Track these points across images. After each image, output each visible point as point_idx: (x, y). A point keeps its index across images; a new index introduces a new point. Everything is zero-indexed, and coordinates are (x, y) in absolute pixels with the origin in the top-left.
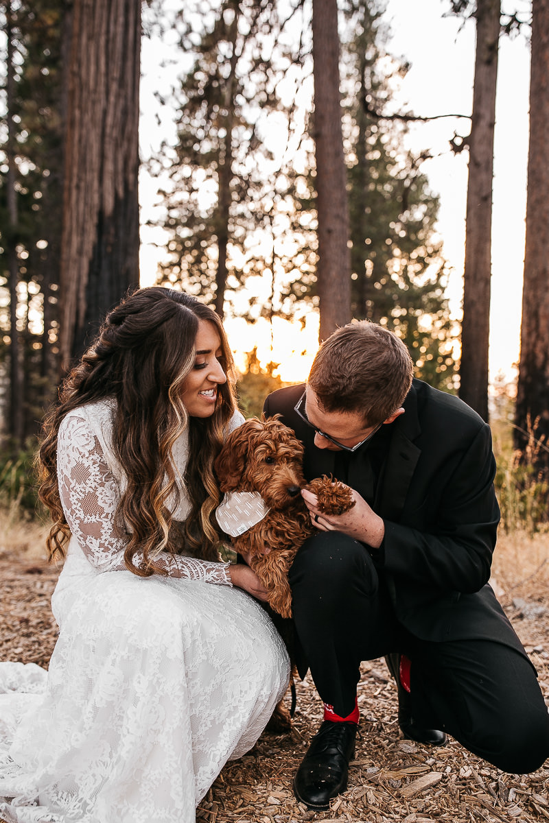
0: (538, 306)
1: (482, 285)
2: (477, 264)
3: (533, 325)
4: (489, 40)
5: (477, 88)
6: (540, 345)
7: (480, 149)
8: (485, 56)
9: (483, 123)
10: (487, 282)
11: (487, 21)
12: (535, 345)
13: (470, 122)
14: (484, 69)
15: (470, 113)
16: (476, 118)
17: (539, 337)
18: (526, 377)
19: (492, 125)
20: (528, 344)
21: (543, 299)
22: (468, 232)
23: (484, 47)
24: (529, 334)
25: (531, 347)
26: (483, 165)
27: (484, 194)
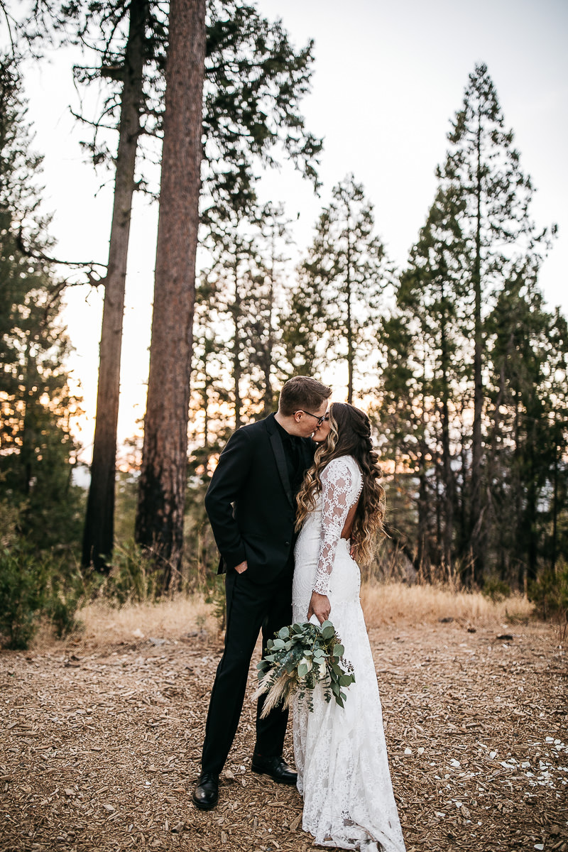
0: (157, 430)
1: (112, 401)
2: (108, 384)
3: (153, 444)
4: (124, 208)
5: (113, 242)
6: (157, 460)
7: (114, 292)
8: (121, 220)
9: (117, 272)
10: (117, 400)
11: (123, 192)
12: (153, 460)
13: (105, 270)
14: (119, 230)
15: (106, 263)
16: (111, 267)
17: (156, 454)
18: (146, 483)
19: (124, 275)
20: (148, 459)
21: (160, 426)
22: (102, 357)
23: (119, 212)
24: (149, 451)
25: (150, 461)
26: (116, 306)
27: (115, 329)
